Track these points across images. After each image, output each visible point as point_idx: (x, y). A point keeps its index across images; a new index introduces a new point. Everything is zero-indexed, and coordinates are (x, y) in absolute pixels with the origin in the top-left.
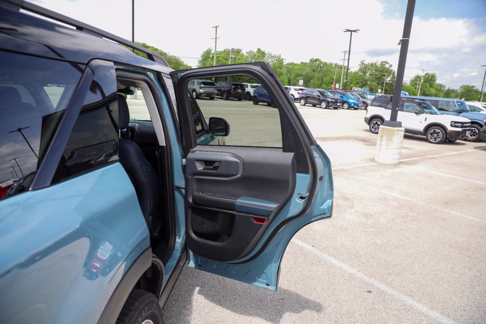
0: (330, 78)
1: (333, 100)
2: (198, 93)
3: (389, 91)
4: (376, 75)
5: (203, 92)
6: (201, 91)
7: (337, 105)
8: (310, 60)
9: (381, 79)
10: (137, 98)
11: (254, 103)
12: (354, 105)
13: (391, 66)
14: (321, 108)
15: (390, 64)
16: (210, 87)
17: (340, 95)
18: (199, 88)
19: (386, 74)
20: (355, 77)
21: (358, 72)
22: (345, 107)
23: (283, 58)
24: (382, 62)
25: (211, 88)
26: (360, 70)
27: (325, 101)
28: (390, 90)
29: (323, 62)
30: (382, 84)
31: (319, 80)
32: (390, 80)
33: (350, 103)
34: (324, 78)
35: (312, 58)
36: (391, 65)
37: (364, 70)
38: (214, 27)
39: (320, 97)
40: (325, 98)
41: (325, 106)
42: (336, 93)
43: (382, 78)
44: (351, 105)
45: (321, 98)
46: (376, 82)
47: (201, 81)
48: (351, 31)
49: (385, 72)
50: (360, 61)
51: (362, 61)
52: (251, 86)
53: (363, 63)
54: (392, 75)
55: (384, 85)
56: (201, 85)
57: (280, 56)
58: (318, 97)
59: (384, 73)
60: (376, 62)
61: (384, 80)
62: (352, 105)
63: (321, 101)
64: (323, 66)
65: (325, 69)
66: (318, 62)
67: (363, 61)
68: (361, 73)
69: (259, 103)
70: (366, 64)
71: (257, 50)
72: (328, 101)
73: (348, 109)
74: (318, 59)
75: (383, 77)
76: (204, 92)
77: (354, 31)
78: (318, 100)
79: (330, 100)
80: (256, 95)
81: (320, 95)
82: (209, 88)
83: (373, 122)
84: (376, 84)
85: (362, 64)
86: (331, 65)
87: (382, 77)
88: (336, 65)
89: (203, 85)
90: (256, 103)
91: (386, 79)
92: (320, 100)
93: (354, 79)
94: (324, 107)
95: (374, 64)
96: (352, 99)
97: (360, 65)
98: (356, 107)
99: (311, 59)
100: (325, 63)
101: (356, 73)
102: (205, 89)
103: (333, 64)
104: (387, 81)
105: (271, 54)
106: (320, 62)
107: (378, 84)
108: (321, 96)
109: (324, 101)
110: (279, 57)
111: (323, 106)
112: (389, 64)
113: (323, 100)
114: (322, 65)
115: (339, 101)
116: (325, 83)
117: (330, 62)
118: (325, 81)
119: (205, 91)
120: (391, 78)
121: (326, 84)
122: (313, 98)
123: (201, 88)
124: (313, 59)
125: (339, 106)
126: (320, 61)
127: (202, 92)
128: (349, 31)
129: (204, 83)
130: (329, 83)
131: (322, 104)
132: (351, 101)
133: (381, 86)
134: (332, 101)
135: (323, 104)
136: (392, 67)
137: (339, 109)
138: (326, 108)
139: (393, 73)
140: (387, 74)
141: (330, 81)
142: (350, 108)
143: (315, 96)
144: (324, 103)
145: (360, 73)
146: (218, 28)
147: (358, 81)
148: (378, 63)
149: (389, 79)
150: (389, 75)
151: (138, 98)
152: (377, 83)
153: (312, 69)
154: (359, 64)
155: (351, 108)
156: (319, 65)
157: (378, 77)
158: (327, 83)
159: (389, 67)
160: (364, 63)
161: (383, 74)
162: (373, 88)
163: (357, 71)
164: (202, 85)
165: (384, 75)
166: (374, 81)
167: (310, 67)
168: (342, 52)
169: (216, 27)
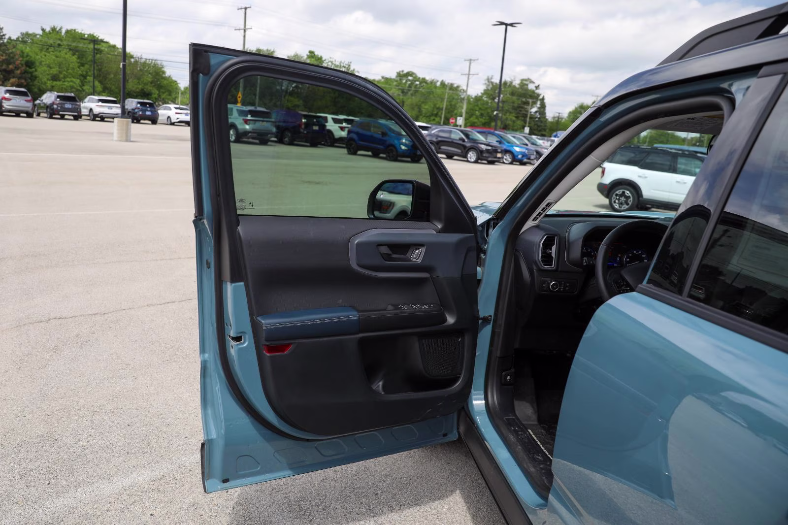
0: (432, 106)
1: (490, 148)
2: (240, 131)
3: (534, 130)
4: (513, 103)
5: (251, 130)
6: (247, 127)
7: (496, 157)
8: (397, 73)
9: (522, 110)
10: (130, 139)
11: (348, 151)
12: (523, 156)
13: (537, 87)
14: (468, 161)
15: (537, 85)
16: (263, 121)
17: (498, 139)
18: (243, 122)
19: (530, 101)
20: (477, 106)
21: (481, 97)
22: (506, 160)
23: (354, 70)
24: (522, 80)
25: (265, 123)
26: (486, 92)
27: (475, 149)
28: (537, 129)
29: (419, 78)
30: (523, 118)
31: (413, 109)
32: (536, 112)
33: (516, 154)
34: (423, 105)
35: (401, 70)
36: (539, 86)
37: (493, 93)
38: (241, 9)
39: (464, 141)
40: (475, 145)
41: (474, 159)
42: (489, 135)
43: (522, 108)
44: (517, 156)
45: (468, 145)
46: (514, 115)
47: (247, 109)
48: (507, 25)
49: (528, 98)
50: (486, 77)
51: (488, 77)
52: (333, 119)
53: (490, 81)
54: (539, 103)
55: (528, 119)
56: (247, 116)
57: (349, 66)
58: (461, 142)
59: (528, 100)
60: (512, 80)
61: (527, 111)
62: (520, 156)
63: (467, 149)
64: (420, 83)
65: (423, 91)
66: (410, 78)
67: (490, 77)
68: (486, 97)
69: (360, 152)
70: (496, 84)
71: (308, 54)
72: (481, 149)
73: (511, 163)
74: (410, 72)
75: (526, 107)
76: (253, 129)
77: (512, 25)
78: (462, 148)
79: (483, 147)
80: (354, 136)
81: (464, 137)
82: (261, 122)
83: (617, 192)
84: (514, 118)
85: (488, 81)
86: (433, 83)
87: (523, 106)
88: (443, 84)
89: (251, 117)
90: (353, 151)
91: (531, 109)
92: (464, 147)
93: (477, 108)
94: (472, 160)
95: (508, 84)
96: (518, 146)
97: (486, 84)
98: (525, 160)
99: (398, 71)
100: (424, 79)
101: (478, 99)
102: (255, 124)
103: (438, 81)
104: (532, 113)
105: (333, 62)
106: (414, 78)
107: (517, 117)
108: (466, 140)
109: (472, 150)
110: (347, 66)
111: (470, 158)
112: (534, 83)
113: (472, 148)
114: (417, 83)
115: (499, 150)
116: (424, 115)
117: (433, 79)
118: (424, 111)
119: (255, 128)
120: (539, 108)
121: (427, 117)
122: (452, 143)
123: (246, 122)
124: (403, 71)
125: (499, 158)
126: (414, 76)
127: (249, 130)
128: (502, 23)
129: (252, 113)
130: (432, 115)
131: (469, 155)
132: (517, 149)
133: (522, 122)
134: (487, 151)
135: (472, 155)
136: (539, 89)
137: (496, 163)
138: (476, 162)
139: (540, 100)
140: (533, 100)
141: (433, 111)
142: (479, 161)
143: (456, 140)
144: (472, 152)
145: (485, 99)
146: (248, 10)
147: (483, 112)
148: (515, 80)
149: (534, 110)
150: (534, 103)
151: (132, 140)
152: (516, 115)
153: (400, 89)
154: (484, 82)
155: (482, 160)
156: (413, 82)
157: (516, 105)
158: (428, 115)
159: (534, 89)
160: (493, 80)
161: (524, 100)
162: (509, 125)
163: (480, 94)
164: (249, 117)
165: (527, 103)
166: (511, 113)
167: (397, 86)
168: (465, 60)
169: (246, 9)
